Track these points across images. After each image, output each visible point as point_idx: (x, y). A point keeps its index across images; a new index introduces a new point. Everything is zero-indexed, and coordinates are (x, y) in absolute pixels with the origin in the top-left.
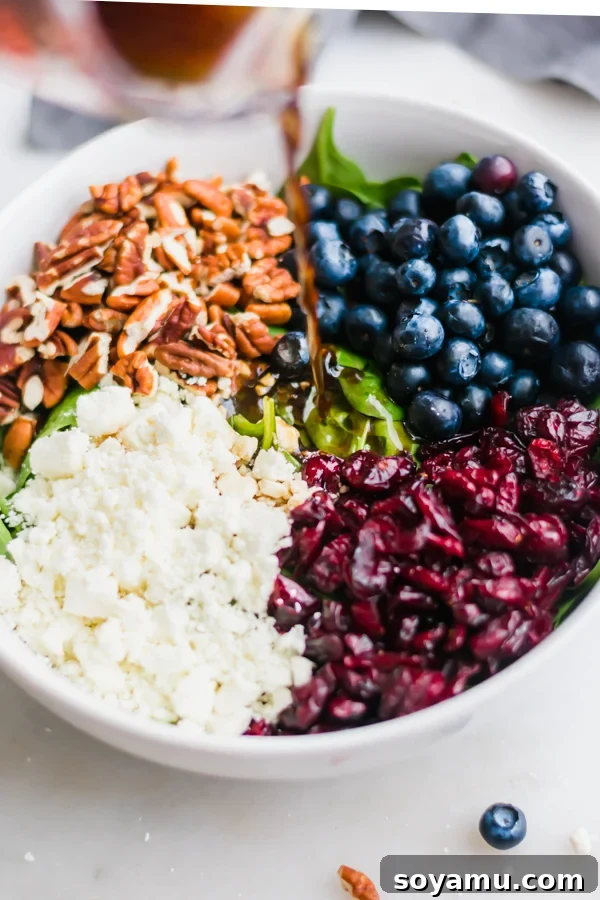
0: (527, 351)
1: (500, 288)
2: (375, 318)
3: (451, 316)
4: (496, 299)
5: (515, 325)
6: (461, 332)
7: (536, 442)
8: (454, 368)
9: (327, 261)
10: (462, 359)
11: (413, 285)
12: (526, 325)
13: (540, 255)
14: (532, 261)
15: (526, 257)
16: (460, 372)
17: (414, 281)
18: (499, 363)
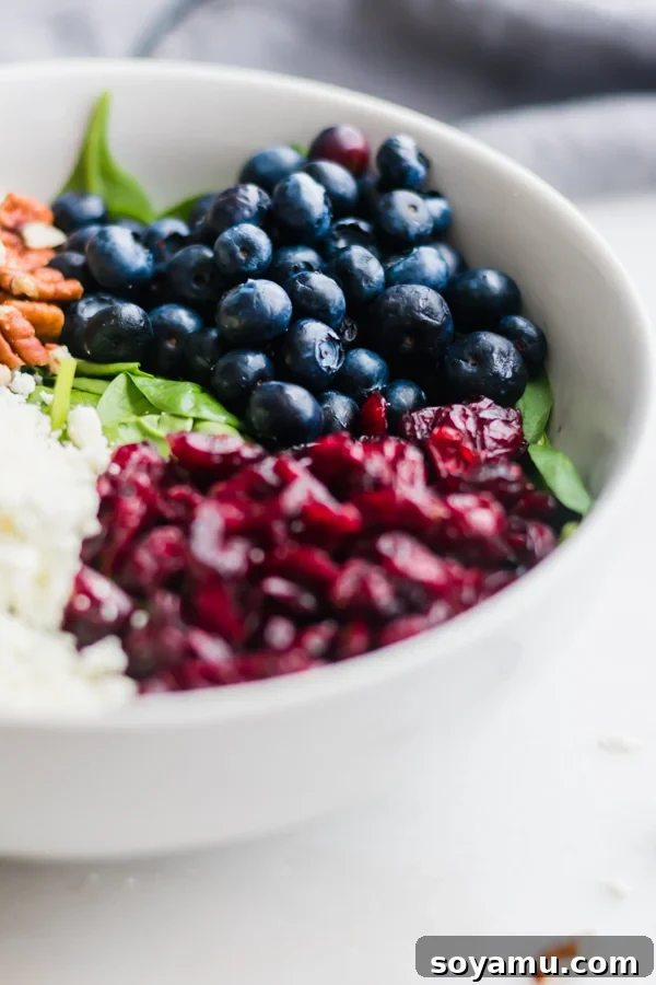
0: (408, 343)
1: (365, 261)
2: (184, 318)
3: (300, 285)
4: (360, 271)
5: (392, 300)
6: (314, 306)
7: (440, 432)
8: (309, 350)
9: (114, 244)
10: (318, 338)
11: (242, 256)
12: (408, 299)
13: (417, 224)
14: (406, 232)
15: (397, 225)
16: (317, 356)
17: (243, 250)
18: (367, 362)
